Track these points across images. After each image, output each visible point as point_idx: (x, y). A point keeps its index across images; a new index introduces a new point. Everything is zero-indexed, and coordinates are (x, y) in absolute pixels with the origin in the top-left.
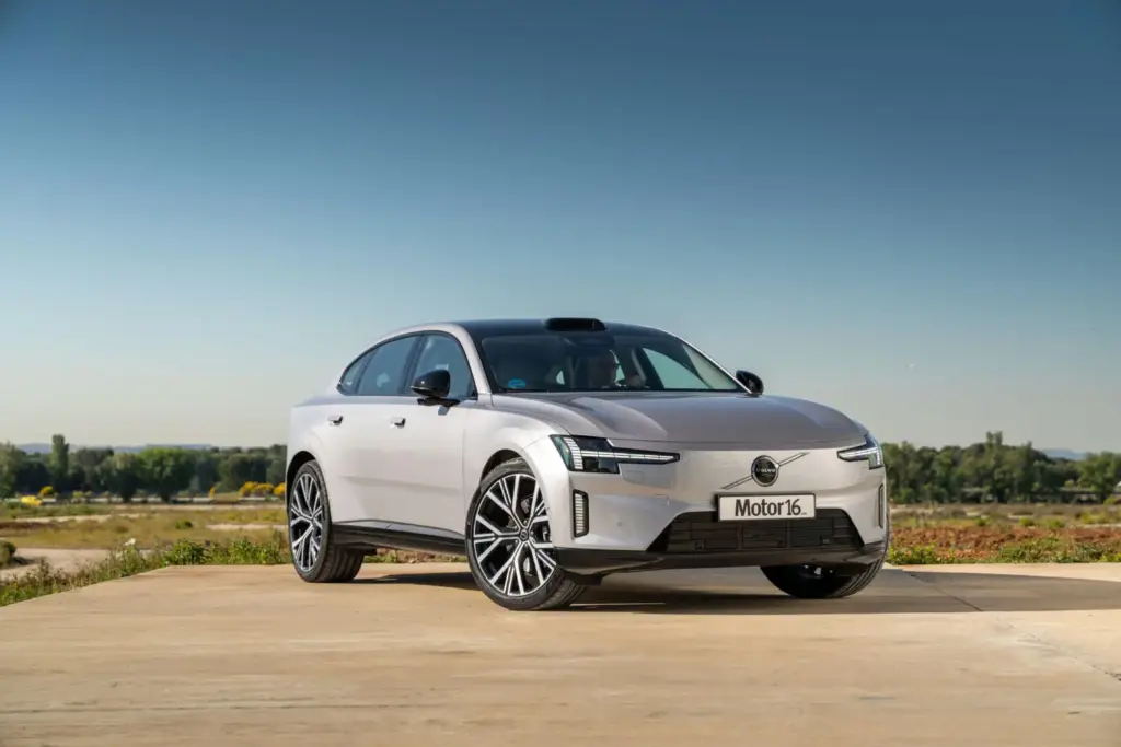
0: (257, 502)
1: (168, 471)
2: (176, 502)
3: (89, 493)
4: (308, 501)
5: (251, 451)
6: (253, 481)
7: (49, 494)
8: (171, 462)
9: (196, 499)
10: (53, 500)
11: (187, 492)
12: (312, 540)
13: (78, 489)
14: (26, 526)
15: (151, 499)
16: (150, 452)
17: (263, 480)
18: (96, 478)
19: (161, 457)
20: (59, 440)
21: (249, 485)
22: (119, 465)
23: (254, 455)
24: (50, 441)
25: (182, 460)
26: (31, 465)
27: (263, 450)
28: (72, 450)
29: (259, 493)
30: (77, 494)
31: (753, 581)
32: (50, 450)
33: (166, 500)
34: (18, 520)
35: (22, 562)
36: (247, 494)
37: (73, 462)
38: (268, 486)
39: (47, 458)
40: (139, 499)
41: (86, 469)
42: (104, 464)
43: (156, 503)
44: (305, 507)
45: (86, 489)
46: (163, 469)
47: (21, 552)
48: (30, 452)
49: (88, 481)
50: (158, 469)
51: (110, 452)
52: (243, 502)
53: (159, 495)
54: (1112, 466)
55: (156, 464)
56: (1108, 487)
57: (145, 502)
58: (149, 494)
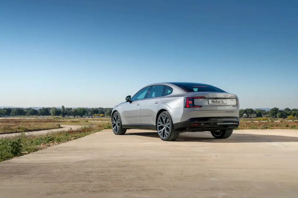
0: (97, 117)
1: (81, 112)
2: (83, 117)
3: (68, 116)
5: (96, 108)
6: (96, 114)
7: (61, 116)
8: (82, 110)
9: (86, 117)
10: (62, 117)
11: (85, 116)
13: (66, 115)
14: (60, 121)
16: (78, 108)
17: (98, 114)
18: (69, 113)
19: (81, 109)
20: (63, 107)
21: (95, 114)
22: (73, 111)
23: (96, 109)
24: (61, 107)
25: (84, 110)
26: (58, 111)
27: (98, 108)
28: (65, 108)
29: (97, 116)
30: (66, 116)
32: (61, 108)
33: (81, 117)
34: (58, 120)
35: (61, 127)
36: (95, 116)
37: (65, 110)
39: (61, 110)
40: (76, 117)
41: (68, 111)
42: (71, 111)
43: (79, 117)
45: (68, 115)
46: (81, 111)
47: (61, 126)
48: (58, 108)
49: (68, 114)
50: (80, 112)
51: (71, 109)
52: (94, 117)
53: (80, 116)
54: (243, 111)
55: (79, 111)
56: (242, 115)
57: (78, 117)
58: (78, 116)
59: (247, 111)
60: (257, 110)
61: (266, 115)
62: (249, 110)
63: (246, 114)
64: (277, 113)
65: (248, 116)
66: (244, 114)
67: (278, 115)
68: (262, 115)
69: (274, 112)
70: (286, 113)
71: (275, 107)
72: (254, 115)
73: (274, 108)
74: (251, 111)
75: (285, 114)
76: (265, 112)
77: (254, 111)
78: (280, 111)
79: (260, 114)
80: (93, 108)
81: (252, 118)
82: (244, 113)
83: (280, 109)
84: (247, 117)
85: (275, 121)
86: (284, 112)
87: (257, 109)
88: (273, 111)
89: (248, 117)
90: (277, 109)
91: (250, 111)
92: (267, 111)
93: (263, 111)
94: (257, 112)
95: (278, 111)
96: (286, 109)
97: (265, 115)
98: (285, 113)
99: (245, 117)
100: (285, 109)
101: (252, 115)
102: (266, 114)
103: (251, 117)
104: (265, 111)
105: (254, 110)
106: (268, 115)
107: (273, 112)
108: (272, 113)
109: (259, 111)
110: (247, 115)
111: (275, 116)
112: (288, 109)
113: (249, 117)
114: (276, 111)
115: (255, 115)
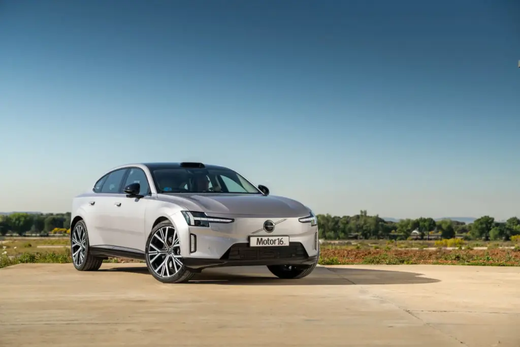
0: (59, 236)
2: (25, 236)
4: (80, 237)
5: (57, 215)
6: (58, 227)
8: (23, 219)
9: (33, 235)
11: (29, 232)
12: (81, 253)
15: (15, 234)
16: (14, 214)
17: (62, 227)
19: (19, 217)
21: (56, 229)
23: (59, 217)
25: (27, 219)
27: (63, 215)
29: (60, 232)
31: (263, 271)
33: (21, 235)
36: (55, 233)
38: (65, 229)
43: (16, 236)
44: (78, 239)
46: (20, 222)
50: (17, 222)
52: (54, 236)
53: (18, 233)
54: (410, 225)
55: (16, 220)
56: (408, 233)
57: (11, 236)
58: (14, 232)
59: (421, 224)
60: (444, 222)
61: (464, 234)
62: (425, 220)
63: (419, 230)
64: (489, 229)
65: (423, 235)
66: (414, 231)
67: (492, 233)
68: (456, 232)
69: (484, 226)
70: (510, 230)
71: (487, 215)
72: (437, 234)
73: (482, 218)
74: (430, 225)
75: (508, 232)
76: (464, 226)
77: (437, 224)
78: (497, 225)
79: (449, 230)
80: (52, 214)
81: (431, 239)
82: (414, 229)
83: (497, 220)
84: (419, 237)
85: (475, 248)
86: (507, 227)
87: (445, 218)
88: (481, 224)
89: (422, 239)
90: (490, 218)
91: (427, 224)
92: (467, 223)
93: (458, 223)
94: (444, 227)
95: (493, 224)
96: (511, 219)
97: (462, 233)
98: (508, 229)
99: (415, 237)
100: (508, 221)
101: (433, 234)
102: (464, 230)
103: (430, 237)
104: (463, 224)
105: (436, 221)
106: (469, 234)
107: (480, 226)
108: (479, 230)
109: (448, 224)
110: (420, 233)
111: (484, 235)
112: (515, 219)
113: (425, 237)
114: (489, 225)
115: (440, 233)
